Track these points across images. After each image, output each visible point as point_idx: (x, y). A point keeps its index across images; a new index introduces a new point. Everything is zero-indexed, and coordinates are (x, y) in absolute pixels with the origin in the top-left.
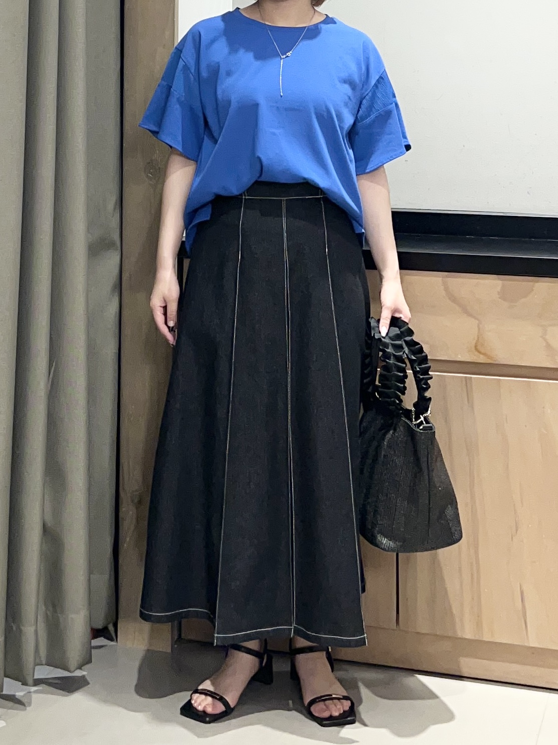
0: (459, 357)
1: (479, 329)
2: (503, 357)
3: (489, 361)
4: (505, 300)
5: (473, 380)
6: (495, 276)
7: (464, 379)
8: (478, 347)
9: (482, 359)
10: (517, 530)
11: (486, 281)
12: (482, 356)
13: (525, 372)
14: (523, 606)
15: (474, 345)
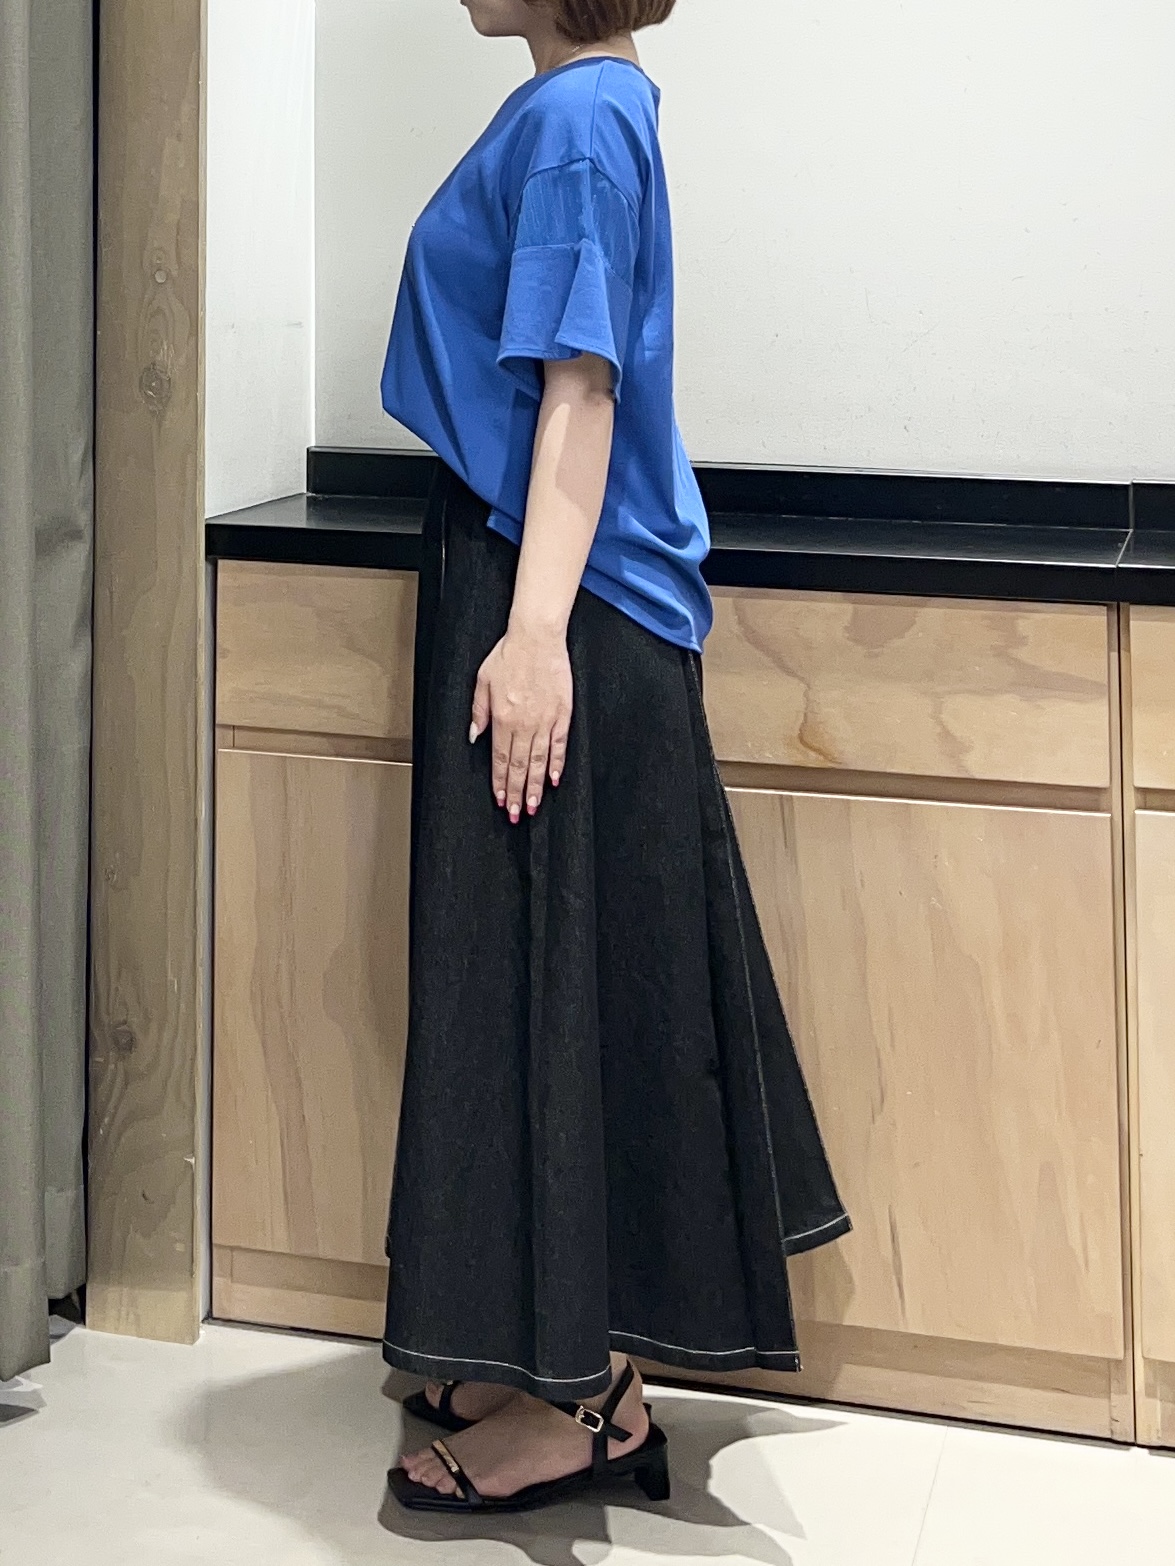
0: (768, 755)
1: (806, 700)
2: (854, 755)
3: (829, 765)
4: (856, 641)
5: (797, 806)
6: (839, 594)
7: (777, 802)
8: (805, 737)
9: (812, 760)
10: (882, 1101)
11: (822, 605)
12: (813, 754)
13: (900, 786)
14: (896, 1252)
15: (797, 732)
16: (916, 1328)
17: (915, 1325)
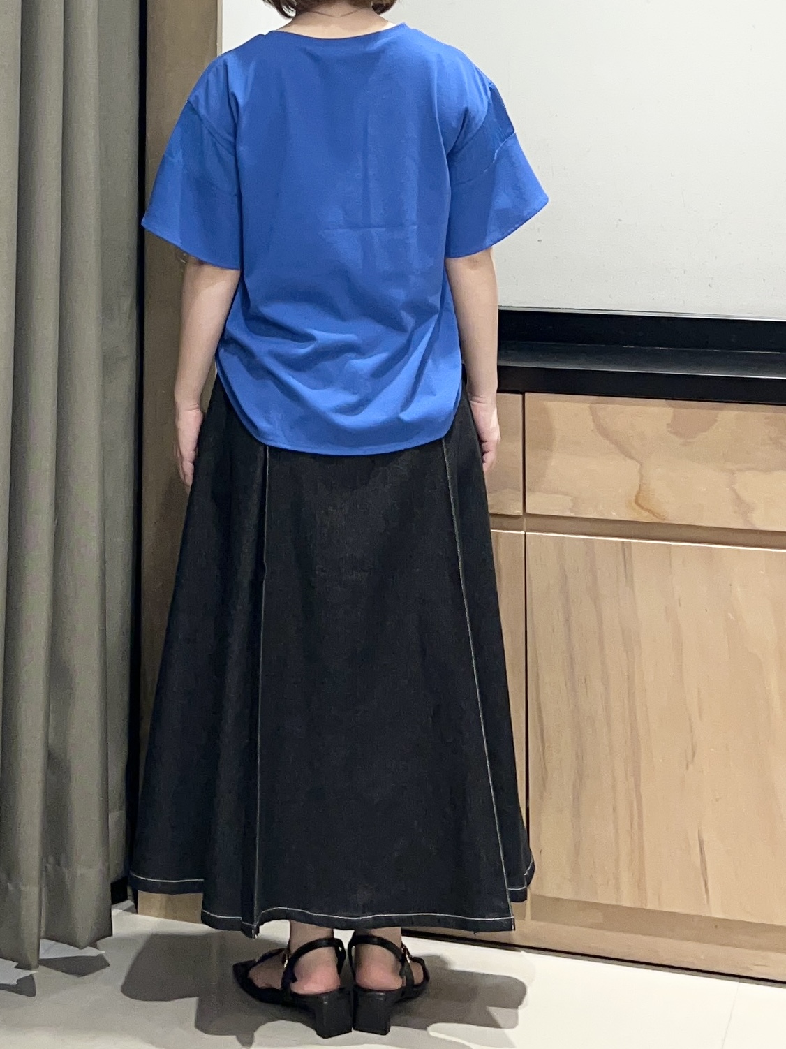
0: (614, 514)
1: (642, 477)
2: (674, 513)
3: (655, 520)
4: (676, 433)
5: (633, 547)
6: (664, 401)
7: (620, 545)
8: (640, 502)
9: (644, 517)
10: (694, 755)
11: (652, 409)
12: (645, 514)
13: (705, 535)
14: (703, 861)
15: (634, 498)
16: (717, 913)
17: (716, 911)
